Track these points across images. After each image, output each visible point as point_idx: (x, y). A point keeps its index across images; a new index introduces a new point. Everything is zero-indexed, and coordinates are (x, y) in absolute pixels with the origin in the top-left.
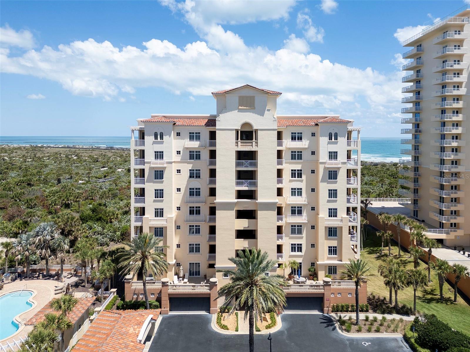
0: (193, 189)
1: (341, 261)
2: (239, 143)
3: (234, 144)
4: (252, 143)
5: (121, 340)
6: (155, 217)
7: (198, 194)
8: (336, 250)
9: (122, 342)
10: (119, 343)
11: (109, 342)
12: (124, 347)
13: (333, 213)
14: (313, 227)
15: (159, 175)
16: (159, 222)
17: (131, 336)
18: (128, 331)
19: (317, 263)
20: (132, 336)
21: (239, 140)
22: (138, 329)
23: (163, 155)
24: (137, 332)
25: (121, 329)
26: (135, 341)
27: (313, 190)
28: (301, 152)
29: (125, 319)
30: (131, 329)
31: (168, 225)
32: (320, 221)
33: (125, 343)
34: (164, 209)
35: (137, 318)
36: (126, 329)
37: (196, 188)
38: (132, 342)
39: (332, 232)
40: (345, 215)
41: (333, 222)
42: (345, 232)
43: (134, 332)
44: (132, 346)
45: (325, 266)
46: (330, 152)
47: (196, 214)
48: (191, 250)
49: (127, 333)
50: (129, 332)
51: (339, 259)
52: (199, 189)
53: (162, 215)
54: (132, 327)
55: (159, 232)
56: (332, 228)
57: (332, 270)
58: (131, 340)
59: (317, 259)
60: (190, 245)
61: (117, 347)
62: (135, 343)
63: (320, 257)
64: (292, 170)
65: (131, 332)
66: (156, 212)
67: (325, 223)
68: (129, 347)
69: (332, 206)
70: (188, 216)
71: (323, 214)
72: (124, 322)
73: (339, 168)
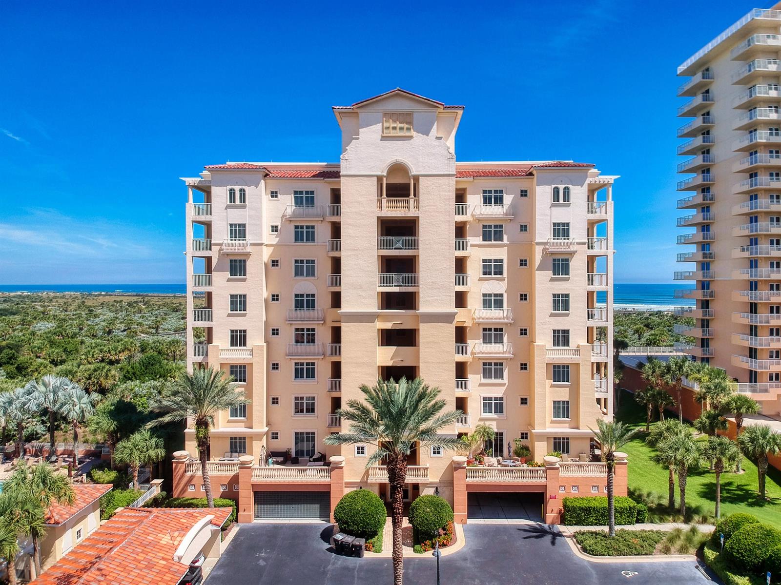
0: (302, 296)
1: (578, 428)
2: (384, 201)
3: (375, 204)
4: (408, 202)
5: (140, 554)
6: (232, 345)
7: (311, 304)
8: (568, 407)
9: (142, 559)
10: (135, 560)
11: (116, 556)
12: (144, 566)
13: (561, 338)
14: (524, 367)
15: (238, 267)
16: (239, 356)
17: (163, 549)
18: (158, 541)
19: (533, 431)
20: (166, 549)
21: (384, 196)
22: (179, 539)
23: (244, 231)
24: (176, 543)
25: (146, 536)
26: (169, 558)
27: (523, 297)
28: (501, 226)
29: (157, 520)
30: (166, 537)
31: (255, 360)
32: (536, 352)
33: (150, 561)
34: (247, 332)
35: (181, 520)
36: (155, 536)
37: (307, 295)
38: (163, 559)
39: (561, 373)
40: (583, 342)
41: (562, 356)
42: (585, 373)
43: (171, 542)
44: (163, 566)
45: (547, 437)
46: (555, 225)
47: (308, 342)
48: (299, 409)
49: (155, 544)
50: (161, 542)
51: (573, 425)
52: (313, 295)
53: (243, 342)
54: (168, 535)
55: (240, 372)
56: (559, 367)
57: (561, 445)
58: (163, 555)
59: (531, 425)
60: (296, 398)
61: (130, 565)
62: (169, 561)
63: (537, 421)
64: (484, 261)
65: (165, 543)
66: (232, 336)
67: (547, 356)
68: (155, 567)
69: (561, 324)
70: (294, 346)
71: (543, 339)
72: (153, 524)
73: (572, 254)
